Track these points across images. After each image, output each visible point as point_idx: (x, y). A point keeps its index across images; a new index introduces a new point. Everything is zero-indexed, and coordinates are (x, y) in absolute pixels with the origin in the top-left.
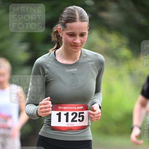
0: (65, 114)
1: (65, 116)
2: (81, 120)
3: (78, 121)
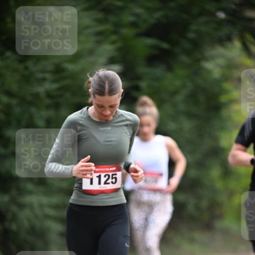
0: (97, 177)
1: (98, 179)
2: (114, 182)
3: (111, 183)
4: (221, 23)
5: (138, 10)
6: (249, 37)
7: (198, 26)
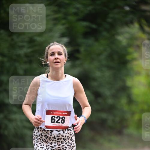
4: (127, 13)
5: (78, 6)
6: (144, 22)
7: (114, 15)
